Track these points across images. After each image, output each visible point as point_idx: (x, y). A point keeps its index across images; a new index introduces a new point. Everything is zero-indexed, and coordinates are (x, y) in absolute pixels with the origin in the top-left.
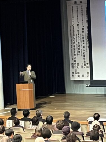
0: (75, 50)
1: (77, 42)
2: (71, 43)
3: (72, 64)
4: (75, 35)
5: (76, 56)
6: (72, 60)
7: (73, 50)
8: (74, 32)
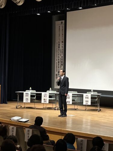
0: (59, 63)
1: (61, 56)
2: (57, 57)
3: (56, 75)
4: (60, 50)
5: (60, 68)
6: (57, 71)
7: (58, 63)
8: (59, 47)
